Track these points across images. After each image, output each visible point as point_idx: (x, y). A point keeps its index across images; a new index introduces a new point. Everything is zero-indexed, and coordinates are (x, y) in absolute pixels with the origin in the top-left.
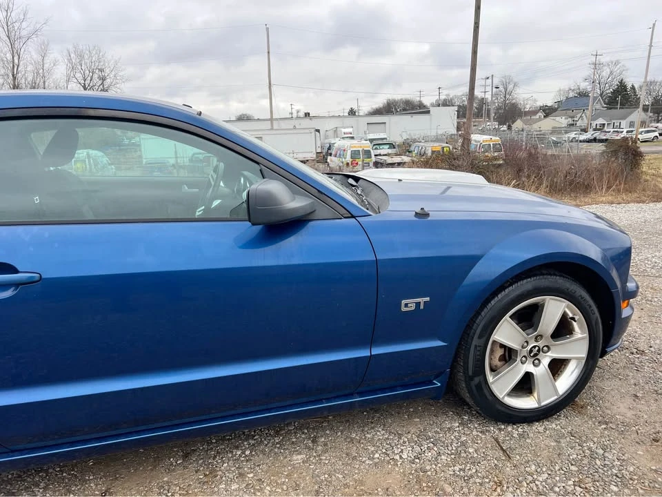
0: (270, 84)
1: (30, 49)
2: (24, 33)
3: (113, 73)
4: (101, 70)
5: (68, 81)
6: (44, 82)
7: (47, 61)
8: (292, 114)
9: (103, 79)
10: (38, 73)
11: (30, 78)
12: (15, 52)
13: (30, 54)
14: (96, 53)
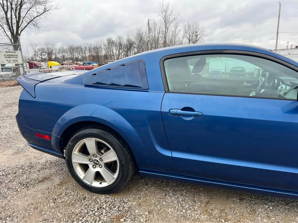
0: (278, 32)
1: (172, 26)
2: (171, 20)
3: (201, 33)
4: (196, 32)
5: (183, 38)
6: (175, 39)
7: (177, 30)
8: (287, 47)
9: (196, 36)
10: (173, 35)
11: (170, 38)
12: (167, 28)
13: (172, 28)
14: (196, 25)
